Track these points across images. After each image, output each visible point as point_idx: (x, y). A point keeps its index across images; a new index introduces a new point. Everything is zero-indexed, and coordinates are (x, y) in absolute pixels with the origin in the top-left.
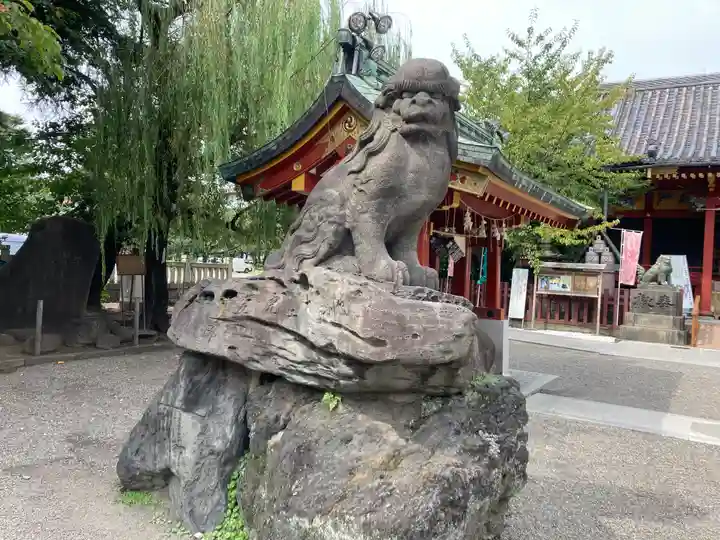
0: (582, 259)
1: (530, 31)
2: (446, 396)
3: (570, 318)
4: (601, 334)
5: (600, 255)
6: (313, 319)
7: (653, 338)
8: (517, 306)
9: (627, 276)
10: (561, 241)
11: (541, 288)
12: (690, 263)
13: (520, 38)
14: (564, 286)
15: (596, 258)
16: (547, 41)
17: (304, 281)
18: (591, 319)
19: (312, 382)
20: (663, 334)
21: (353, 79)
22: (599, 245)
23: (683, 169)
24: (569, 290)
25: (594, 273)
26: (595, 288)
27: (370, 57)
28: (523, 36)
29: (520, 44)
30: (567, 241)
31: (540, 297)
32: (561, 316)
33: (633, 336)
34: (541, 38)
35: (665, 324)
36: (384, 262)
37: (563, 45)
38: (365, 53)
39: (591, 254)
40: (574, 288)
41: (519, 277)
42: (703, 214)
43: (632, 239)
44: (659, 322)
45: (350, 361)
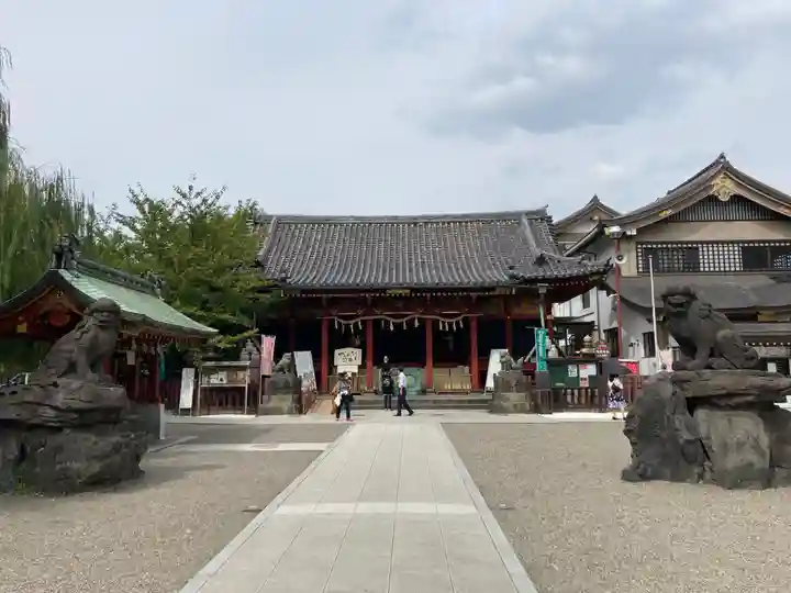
0: (237, 358)
1: (191, 188)
2: (115, 423)
3: (227, 404)
4: (248, 413)
5: (250, 354)
6: (60, 399)
7: (278, 411)
8: (186, 400)
9: (266, 369)
10: (219, 345)
11: (204, 382)
12: (314, 357)
13: (183, 191)
14: (221, 380)
15: (248, 357)
16: (204, 195)
17: (55, 385)
18: (242, 404)
19: (58, 425)
20: (286, 408)
21: (63, 272)
22: (250, 346)
23: (303, 291)
24: (225, 382)
25: (243, 368)
26: (244, 379)
27: (73, 258)
28: (186, 190)
29: (184, 196)
30: (222, 345)
31: (204, 390)
32: (220, 404)
33: (267, 412)
34: (199, 194)
35: (287, 401)
36: (90, 375)
37: (218, 197)
38: (70, 255)
39: (244, 354)
40: (229, 381)
41: (188, 376)
42: (320, 322)
43: (268, 343)
44: (284, 400)
45: (76, 411)
